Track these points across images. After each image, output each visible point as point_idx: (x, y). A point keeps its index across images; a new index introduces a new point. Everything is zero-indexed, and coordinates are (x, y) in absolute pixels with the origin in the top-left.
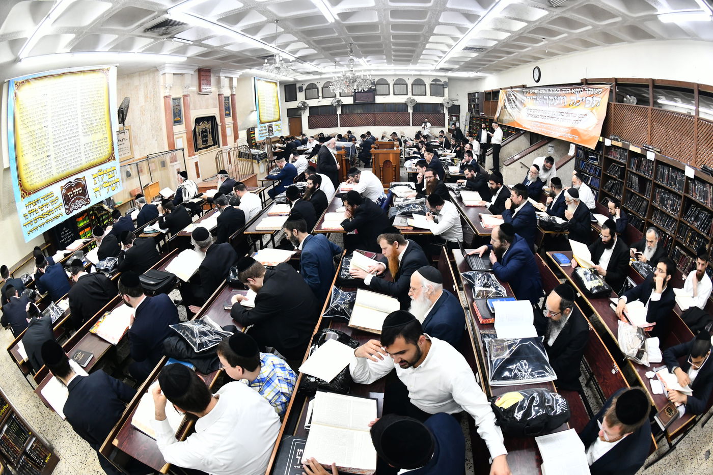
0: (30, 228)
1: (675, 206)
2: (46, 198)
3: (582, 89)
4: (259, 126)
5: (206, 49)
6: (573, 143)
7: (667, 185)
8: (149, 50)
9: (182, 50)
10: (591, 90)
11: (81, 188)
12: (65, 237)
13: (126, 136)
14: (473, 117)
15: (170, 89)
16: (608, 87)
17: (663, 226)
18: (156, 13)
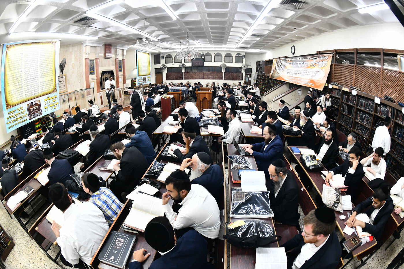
0: (10, 125)
1: (369, 121)
2: (19, 110)
3: (317, 57)
4: (138, 77)
5: (108, 33)
6: (311, 88)
7: (364, 109)
8: (77, 32)
9: (95, 33)
10: (322, 58)
11: (37, 106)
12: (28, 132)
13: (64, 79)
14: (259, 75)
15: (88, 55)
16: (331, 55)
17: (362, 133)
18: (80, 13)
